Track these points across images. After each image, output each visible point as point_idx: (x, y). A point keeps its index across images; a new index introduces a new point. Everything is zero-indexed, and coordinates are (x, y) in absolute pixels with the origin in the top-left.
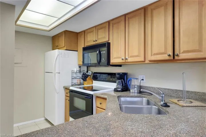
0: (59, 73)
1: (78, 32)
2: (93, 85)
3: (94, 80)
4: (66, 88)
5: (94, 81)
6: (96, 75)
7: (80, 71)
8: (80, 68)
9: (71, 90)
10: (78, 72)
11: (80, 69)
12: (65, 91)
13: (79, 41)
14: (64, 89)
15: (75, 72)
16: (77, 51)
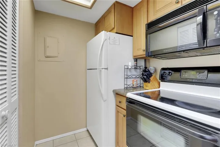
0: (107, 69)
1: (133, 7)
2: (161, 89)
3: (162, 81)
4: (117, 94)
5: (161, 83)
6: (164, 72)
7: (137, 66)
8: (137, 61)
9: (130, 98)
10: (133, 67)
11: (137, 64)
12: (115, 97)
13: (134, 20)
14: (114, 94)
15: (130, 67)
16: (132, 36)
